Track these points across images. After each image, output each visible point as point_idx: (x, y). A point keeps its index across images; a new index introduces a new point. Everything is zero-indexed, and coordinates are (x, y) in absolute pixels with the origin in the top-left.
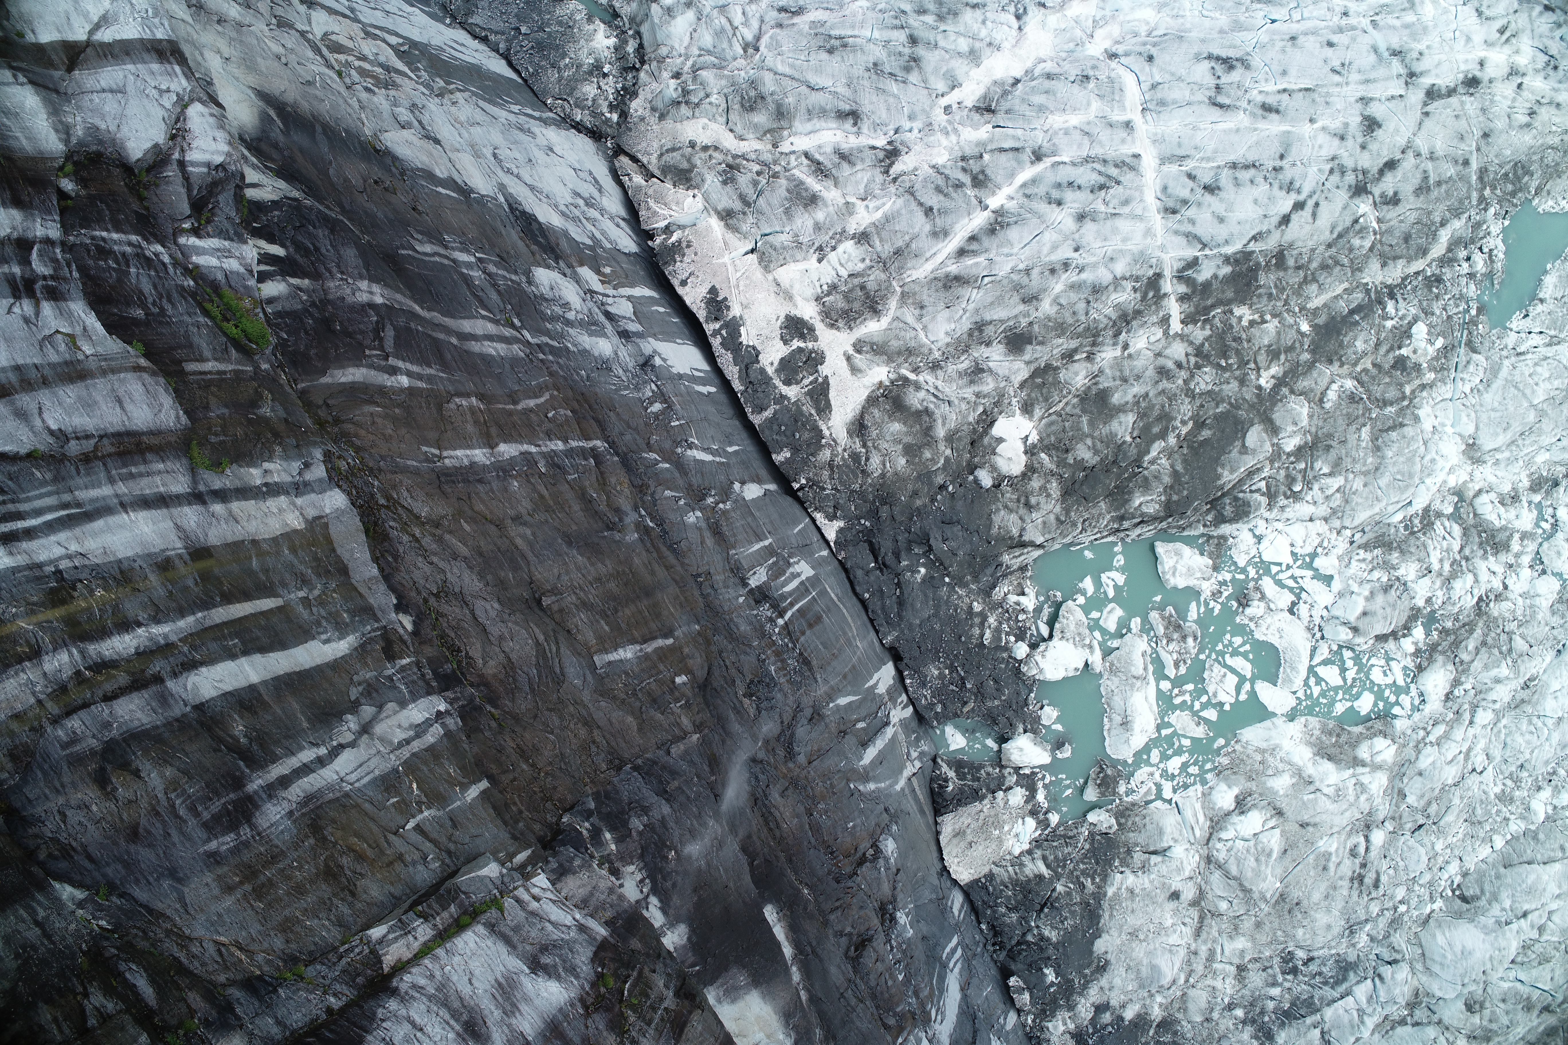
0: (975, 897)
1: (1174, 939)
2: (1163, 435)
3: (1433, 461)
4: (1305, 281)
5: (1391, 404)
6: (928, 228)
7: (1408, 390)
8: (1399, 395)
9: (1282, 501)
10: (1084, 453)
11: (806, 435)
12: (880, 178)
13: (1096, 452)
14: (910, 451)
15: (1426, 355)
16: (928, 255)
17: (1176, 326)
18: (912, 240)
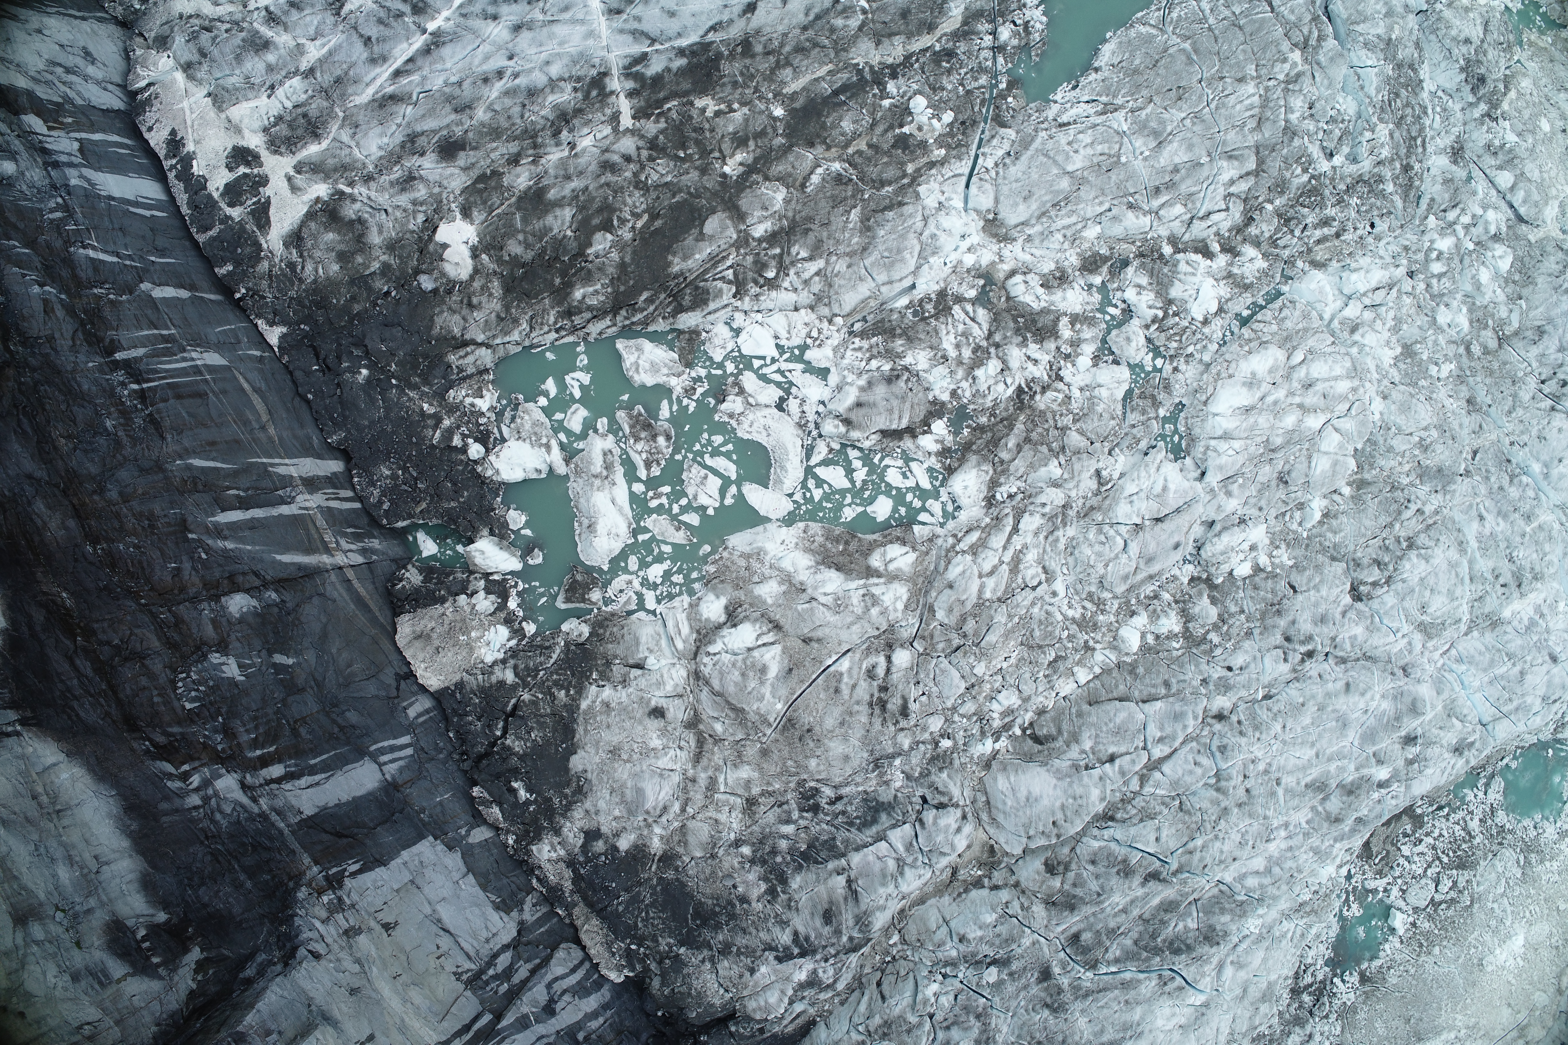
0: (446, 705)
1: (664, 762)
2: (607, 227)
3: (933, 236)
4: (778, 66)
5: (890, 183)
6: (365, 55)
7: (910, 168)
8: (899, 173)
9: (754, 290)
10: (514, 248)
11: (248, 250)
12: (330, 19)
13: (528, 246)
14: (343, 257)
15: (934, 130)
16: (367, 79)
17: (626, 121)
18: (350, 68)
